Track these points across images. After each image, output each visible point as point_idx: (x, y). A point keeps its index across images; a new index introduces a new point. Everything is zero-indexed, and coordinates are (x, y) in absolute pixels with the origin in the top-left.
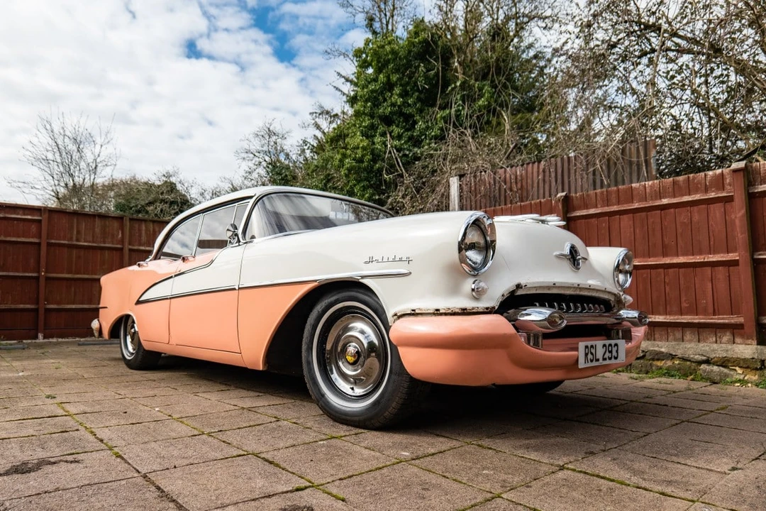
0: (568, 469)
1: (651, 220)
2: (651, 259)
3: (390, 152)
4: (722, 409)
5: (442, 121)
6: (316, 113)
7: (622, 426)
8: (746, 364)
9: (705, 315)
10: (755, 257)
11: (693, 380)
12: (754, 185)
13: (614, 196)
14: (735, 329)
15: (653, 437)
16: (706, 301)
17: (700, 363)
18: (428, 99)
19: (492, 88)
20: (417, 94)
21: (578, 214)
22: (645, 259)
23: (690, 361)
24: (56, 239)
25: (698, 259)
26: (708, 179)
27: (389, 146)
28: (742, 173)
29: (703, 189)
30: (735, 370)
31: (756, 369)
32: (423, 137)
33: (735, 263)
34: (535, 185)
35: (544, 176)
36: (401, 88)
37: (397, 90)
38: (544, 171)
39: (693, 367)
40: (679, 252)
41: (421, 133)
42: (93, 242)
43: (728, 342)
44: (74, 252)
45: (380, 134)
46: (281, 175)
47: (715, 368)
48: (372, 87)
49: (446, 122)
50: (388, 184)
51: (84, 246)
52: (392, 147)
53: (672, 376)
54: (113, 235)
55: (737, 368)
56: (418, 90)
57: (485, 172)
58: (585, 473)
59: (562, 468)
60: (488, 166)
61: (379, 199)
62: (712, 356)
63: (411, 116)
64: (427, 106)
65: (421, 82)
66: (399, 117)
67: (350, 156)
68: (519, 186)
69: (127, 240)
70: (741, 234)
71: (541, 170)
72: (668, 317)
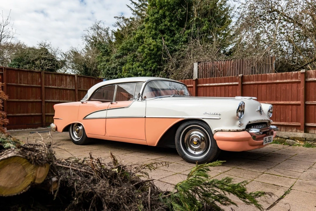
0: (265, 173)
1: (272, 88)
2: (272, 102)
3: (164, 47)
4: (296, 155)
5: (187, 34)
6: (117, 17)
7: (271, 161)
8: (301, 139)
9: (288, 122)
10: (306, 103)
11: (284, 144)
12: (307, 78)
13: (260, 77)
14: (297, 127)
15: (281, 164)
16: (289, 117)
17: (286, 139)
18: (181, 24)
19: (209, 22)
20: (176, 21)
21: (246, 83)
22: (270, 102)
23: (283, 138)
24: (10, 83)
25: (287, 102)
26: (293, 74)
27: (164, 44)
28: (304, 74)
29: (291, 78)
30: (297, 141)
31: (304, 141)
32: (178, 41)
33: (299, 105)
34: (229, 69)
35: (233, 66)
36: (169, 18)
37: (168, 19)
38: (233, 64)
39: (284, 140)
40: (281, 100)
41: (177, 39)
42: (28, 84)
43: (295, 132)
44: (19, 89)
45: (159, 38)
46: (105, 49)
47: (291, 141)
48: (156, 16)
49: (189, 35)
50: (164, 61)
51: (23, 86)
52: (165, 44)
53: (277, 143)
54: (36, 80)
55: (298, 141)
56: (177, 20)
57: (209, 62)
58: (270, 174)
59: (263, 173)
60: (210, 59)
61: (160, 68)
62: (290, 136)
63: (173, 31)
64: (180, 27)
65: (179, 17)
66: (168, 31)
67: (147, 48)
68: (223, 69)
69: (43, 83)
70: (302, 96)
71: (232, 64)
72: (276, 122)
